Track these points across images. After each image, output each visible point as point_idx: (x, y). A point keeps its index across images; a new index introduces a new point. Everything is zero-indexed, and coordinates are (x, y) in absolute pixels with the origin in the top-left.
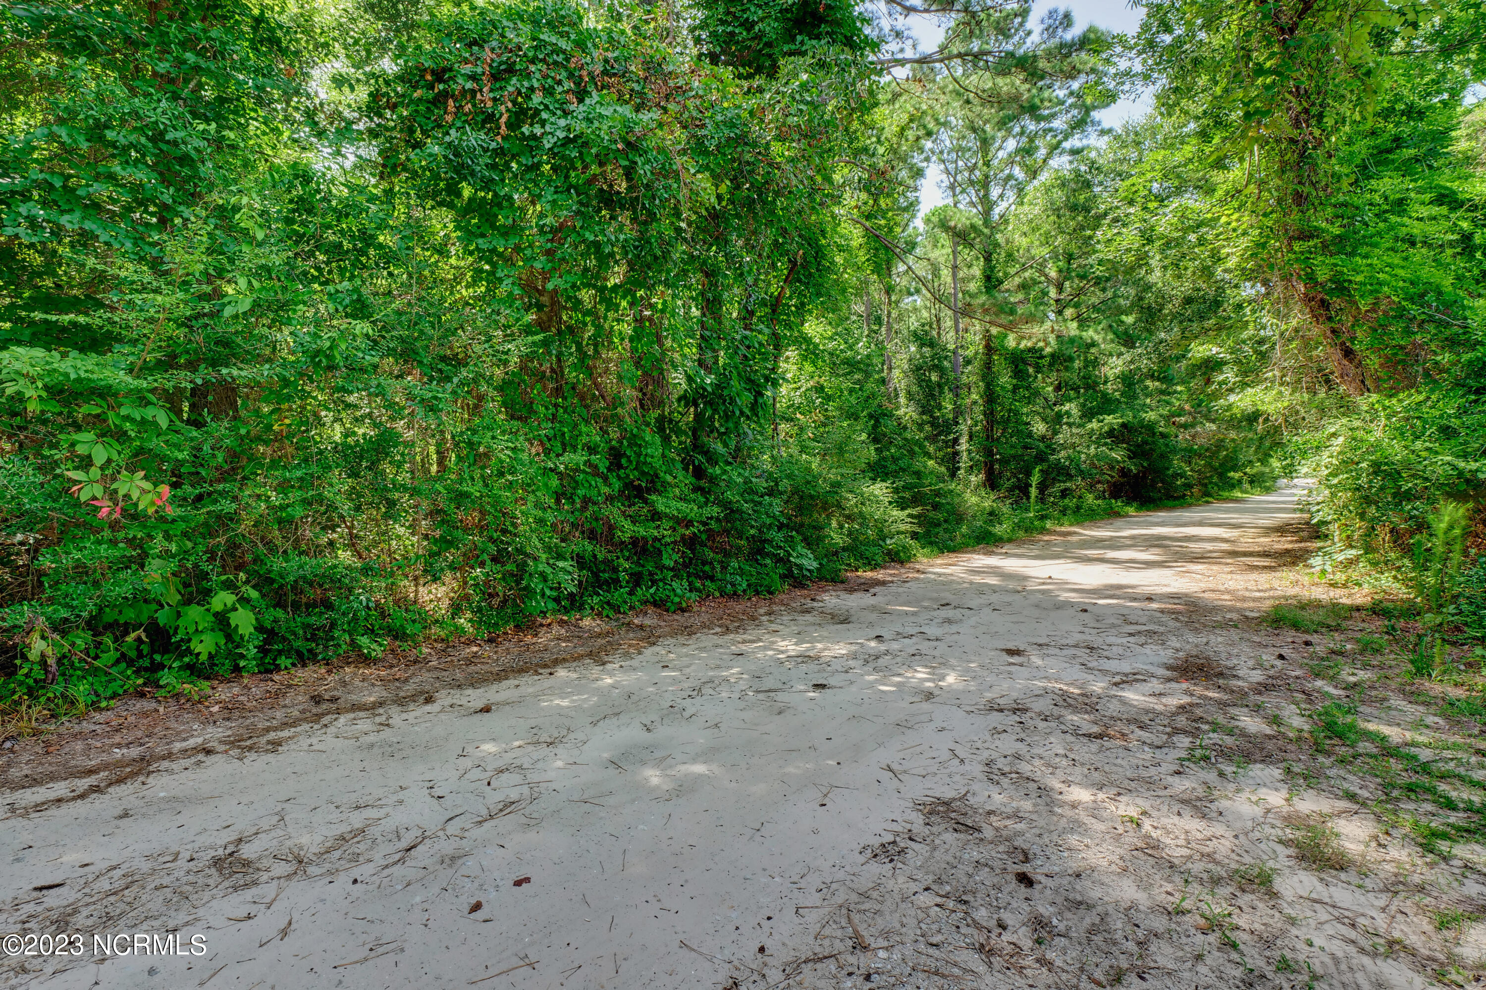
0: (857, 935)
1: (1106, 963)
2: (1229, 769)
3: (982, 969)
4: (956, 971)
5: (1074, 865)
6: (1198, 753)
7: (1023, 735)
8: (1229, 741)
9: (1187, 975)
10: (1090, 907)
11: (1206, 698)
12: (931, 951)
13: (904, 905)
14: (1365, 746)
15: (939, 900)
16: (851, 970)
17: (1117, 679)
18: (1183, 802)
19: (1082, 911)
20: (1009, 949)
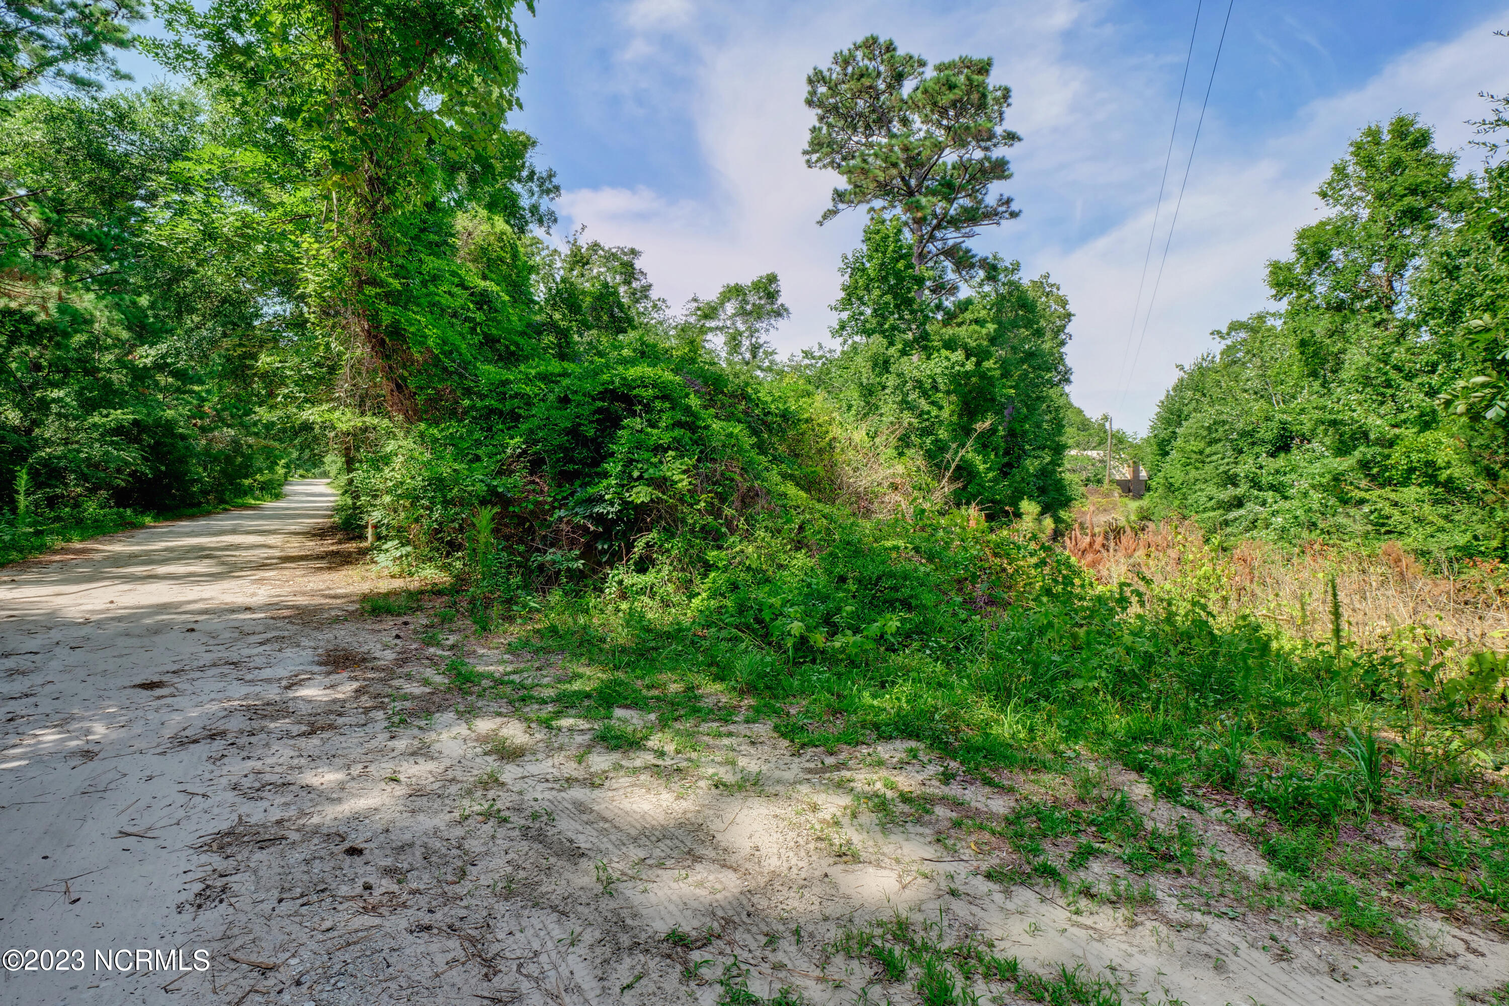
0: (254, 966)
1: (450, 869)
2: (422, 723)
3: (377, 921)
4: (360, 934)
5: (379, 827)
6: (396, 719)
7: (245, 754)
8: (408, 704)
9: (494, 849)
10: (411, 845)
11: (369, 679)
12: (330, 935)
13: (273, 922)
14: (485, 683)
15: (301, 901)
16: (277, 989)
17: (284, 683)
18: (413, 754)
19: (409, 851)
20: (385, 899)
